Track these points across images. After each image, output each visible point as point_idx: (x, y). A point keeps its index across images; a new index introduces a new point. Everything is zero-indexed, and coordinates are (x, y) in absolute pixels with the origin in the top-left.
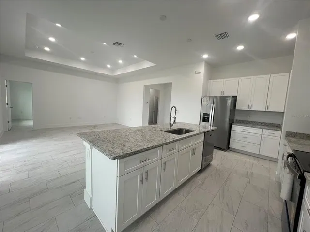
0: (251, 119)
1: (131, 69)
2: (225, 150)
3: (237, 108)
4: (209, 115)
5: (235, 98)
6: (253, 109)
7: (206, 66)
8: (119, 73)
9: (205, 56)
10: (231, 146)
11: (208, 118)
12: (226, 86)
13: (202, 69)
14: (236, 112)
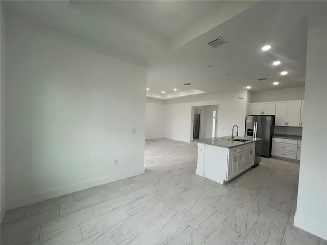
0: (288, 133)
1: (182, 94)
2: (267, 157)
3: (276, 125)
4: (253, 130)
5: (273, 117)
6: (289, 125)
7: (248, 92)
8: (170, 97)
9: (249, 88)
10: (273, 154)
11: (252, 133)
12: (265, 108)
13: (245, 96)
14: (275, 128)
